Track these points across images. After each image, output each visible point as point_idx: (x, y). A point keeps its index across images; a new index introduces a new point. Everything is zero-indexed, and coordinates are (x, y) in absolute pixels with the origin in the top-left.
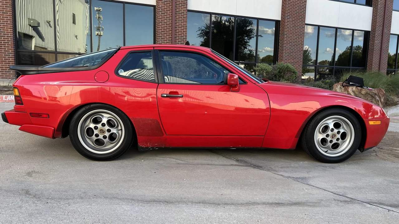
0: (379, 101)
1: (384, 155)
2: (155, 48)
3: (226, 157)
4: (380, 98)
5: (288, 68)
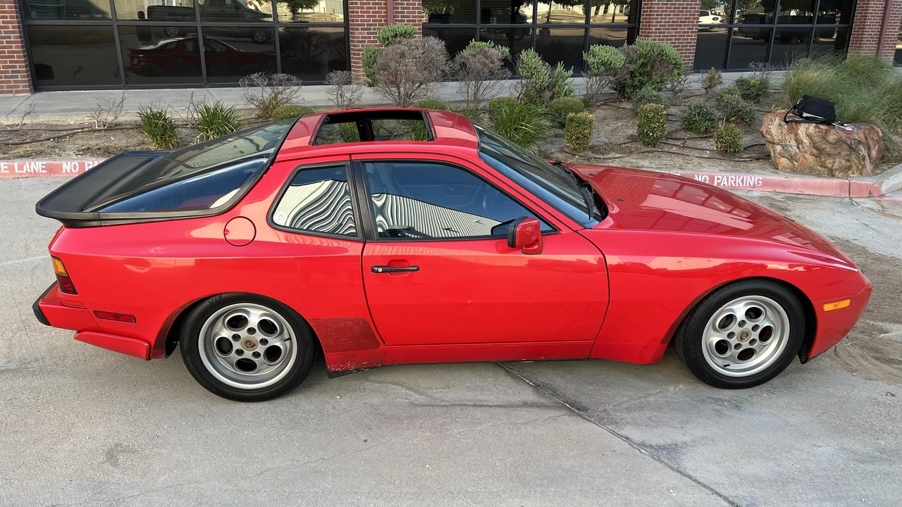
0: (867, 158)
1: (851, 350)
2: (354, 157)
3: (513, 376)
4: (869, 149)
5: (663, 55)
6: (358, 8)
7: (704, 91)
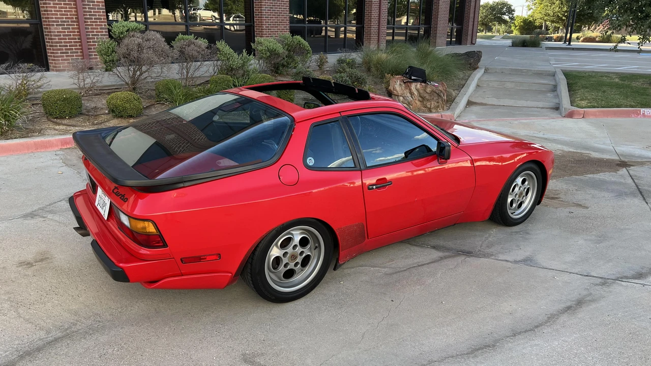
6: (51, 7)
7: (318, 68)
